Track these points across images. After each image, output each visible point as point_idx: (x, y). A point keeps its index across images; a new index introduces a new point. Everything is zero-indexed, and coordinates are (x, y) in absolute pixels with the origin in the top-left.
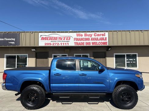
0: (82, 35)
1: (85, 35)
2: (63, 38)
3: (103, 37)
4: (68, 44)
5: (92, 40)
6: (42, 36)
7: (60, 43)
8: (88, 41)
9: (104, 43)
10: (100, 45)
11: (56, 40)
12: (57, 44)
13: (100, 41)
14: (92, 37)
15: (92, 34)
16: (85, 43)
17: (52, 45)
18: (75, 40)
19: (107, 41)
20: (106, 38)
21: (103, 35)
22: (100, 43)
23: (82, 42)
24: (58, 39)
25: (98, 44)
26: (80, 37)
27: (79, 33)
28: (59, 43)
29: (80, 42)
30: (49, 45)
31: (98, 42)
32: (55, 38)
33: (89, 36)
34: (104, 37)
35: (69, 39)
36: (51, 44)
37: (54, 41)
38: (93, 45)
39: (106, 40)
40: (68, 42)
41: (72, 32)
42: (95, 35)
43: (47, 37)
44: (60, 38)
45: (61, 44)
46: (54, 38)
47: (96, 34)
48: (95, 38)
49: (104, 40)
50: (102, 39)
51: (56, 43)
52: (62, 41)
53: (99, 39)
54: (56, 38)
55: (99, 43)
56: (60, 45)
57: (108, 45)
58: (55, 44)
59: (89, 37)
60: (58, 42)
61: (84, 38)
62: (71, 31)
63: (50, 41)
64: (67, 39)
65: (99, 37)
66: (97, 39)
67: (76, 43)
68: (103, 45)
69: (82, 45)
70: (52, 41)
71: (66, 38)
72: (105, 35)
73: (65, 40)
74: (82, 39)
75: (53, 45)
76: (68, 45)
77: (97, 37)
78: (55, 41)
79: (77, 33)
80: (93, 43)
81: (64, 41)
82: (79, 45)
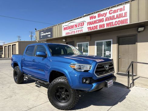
0: (95, 17)
1: (99, 16)
2: (78, 25)
3: (121, 13)
4: (82, 30)
5: (106, 20)
6: (64, 27)
8: (101, 23)
9: (122, 22)
10: (118, 25)
11: (73, 28)
13: (117, 20)
14: (107, 16)
15: (107, 13)
16: (98, 27)
17: (70, 34)
18: (88, 25)
19: (128, 17)
20: (126, 13)
21: (121, 10)
22: (116, 23)
25: (114, 24)
26: (94, 20)
27: (92, 15)
29: (93, 25)
30: (68, 35)
31: (114, 21)
32: (72, 27)
34: (123, 12)
35: (83, 25)
38: (108, 27)
41: (86, 15)
42: (111, 12)
43: (67, 26)
44: (76, 25)
45: (77, 31)
47: (112, 10)
48: (111, 16)
49: (122, 17)
50: (120, 16)
52: (77, 28)
53: (115, 17)
56: (76, 33)
57: (129, 23)
59: (103, 17)
61: (97, 20)
62: (85, 15)
63: (69, 30)
64: (81, 26)
65: (115, 14)
66: (111, 18)
67: (89, 27)
68: (120, 25)
69: (96, 30)
70: (70, 29)
71: (80, 24)
72: (124, 10)
73: (80, 27)
74: (95, 22)
77: (113, 14)
79: (91, 16)
80: (107, 25)
81: (78, 28)
82: (92, 30)
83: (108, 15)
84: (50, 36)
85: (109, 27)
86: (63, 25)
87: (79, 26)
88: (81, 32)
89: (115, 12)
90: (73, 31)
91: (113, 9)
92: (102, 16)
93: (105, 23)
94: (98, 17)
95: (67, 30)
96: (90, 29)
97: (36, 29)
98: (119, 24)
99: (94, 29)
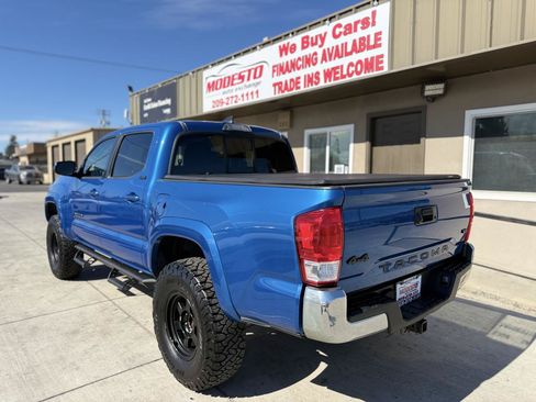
0: (293, 49)
1: (305, 43)
2: (246, 74)
3: (365, 33)
4: (257, 92)
5: (324, 58)
6: (208, 80)
7: (239, 94)
8: (311, 70)
9: (368, 65)
10: (355, 77)
11: (233, 84)
12: (234, 100)
13: (355, 58)
14: (326, 46)
15: (325, 34)
16: (301, 81)
17: (225, 107)
18: (275, 74)
19: (384, 50)
20: (378, 35)
21: (366, 23)
22: (352, 69)
23: (294, 74)
24: (237, 81)
25: (345, 72)
26: (290, 57)
27: (286, 42)
28: (237, 97)
29: (288, 76)
30: (220, 108)
31: (345, 61)
32: (230, 81)
33: (316, 43)
34: (371, 31)
35: (260, 75)
36: (223, 103)
37: (228, 89)
38: (328, 84)
39: (380, 45)
40: (258, 87)
41: (270, 42)
42: (338, 31)
43: (216, 79)
44: (240, 76)
45: (243, 95)
46: (229, 78)
47: (340, 26)
49: (370, 48)
50: (362, 45)
51: (233, 97)
52: (243, 84)
53: (349, 49)
54: (233, 76)
55: (349, 67)
56: (241, 103)
57: (386, 70)
58: (230, 101)
59: (316, 48)
60: (236, 93)
61: (299, 59)
62: (266, 40)
63: (222, 90)
64: (255, 77)
65: (349, 39)
66: (338, 53)
67: (278, 84)
68: (363, 75)
69: (295, 92)
70: (225, 89)
71: (253, 72)
72: (374, 24)
73: (252, 81)
74: (294, 66)
75: (227, 104)
77: (343, 39)
79: (281, 43)
80: (328, 74)
81: (248, 83)
82: (286, 94)
83: (330, 43)
84: (168, 111)
85: (333, 83)
86: (206, 73)
87: (249, 79)
88: (256, 99)
89: (349, 29)
90: (234, 94)
91: (345, 21)
92: (313, 45)
93: (321, 67)
94: (303, 48)
95: (215, 92)
96: (280, 89)
97: (131, 89)
98: (358, 73)
99: (292, 89)
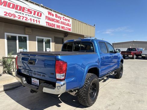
0: (53, 15)
1: (56, 16)
2: (33, 12)
4: (39, 21)
5: (61, 23)
7: (29, 18)
8: (58, 24)
9: (69, 29)
10: (67, 31)
12: (25, 19)
14: (61, 20)
15: (61, 17)
16: (56, 26)
18: (47, 19)
19: (71, 28)
20: (70, 24)
21: (69, 21)
23: (54, 23)
24: (27, 11)
26: (52, 17)
27: (50, 11)
28: (27, 18)
30: (12, 18)
33: (59, 18)
35: (41, 16)
36: (15, 16)
37: (20, 12)
40: (39, 20)
41: (44, 7)
44: (29, 10)
45: (31, 19)
46: (21, 7)
47: (64, 18)
48: (64, 22)
49: (69, 26)
51: (24, 17)
52: (31, 15)
53: (66, 24)
54: (24, 8)
55: (66, 28)
56: (29, 21)
58: (22, 18)
60: (26, 16)
61: (55, 19)
62: (42, 5)
63: (14, 10)
64: (38, 15)
70: (17, 11)
71: (36, 13)
73: (36, 16)
74: (53, 20)
75: (19, 18)
76: (39, 23)
78: (22, 12)
81: (34, 16)
82: (51, 27)
85: (63, 30)
88: (38, 23)
89: (66, 20)
96: (49, 24)
99: (53, 27)
